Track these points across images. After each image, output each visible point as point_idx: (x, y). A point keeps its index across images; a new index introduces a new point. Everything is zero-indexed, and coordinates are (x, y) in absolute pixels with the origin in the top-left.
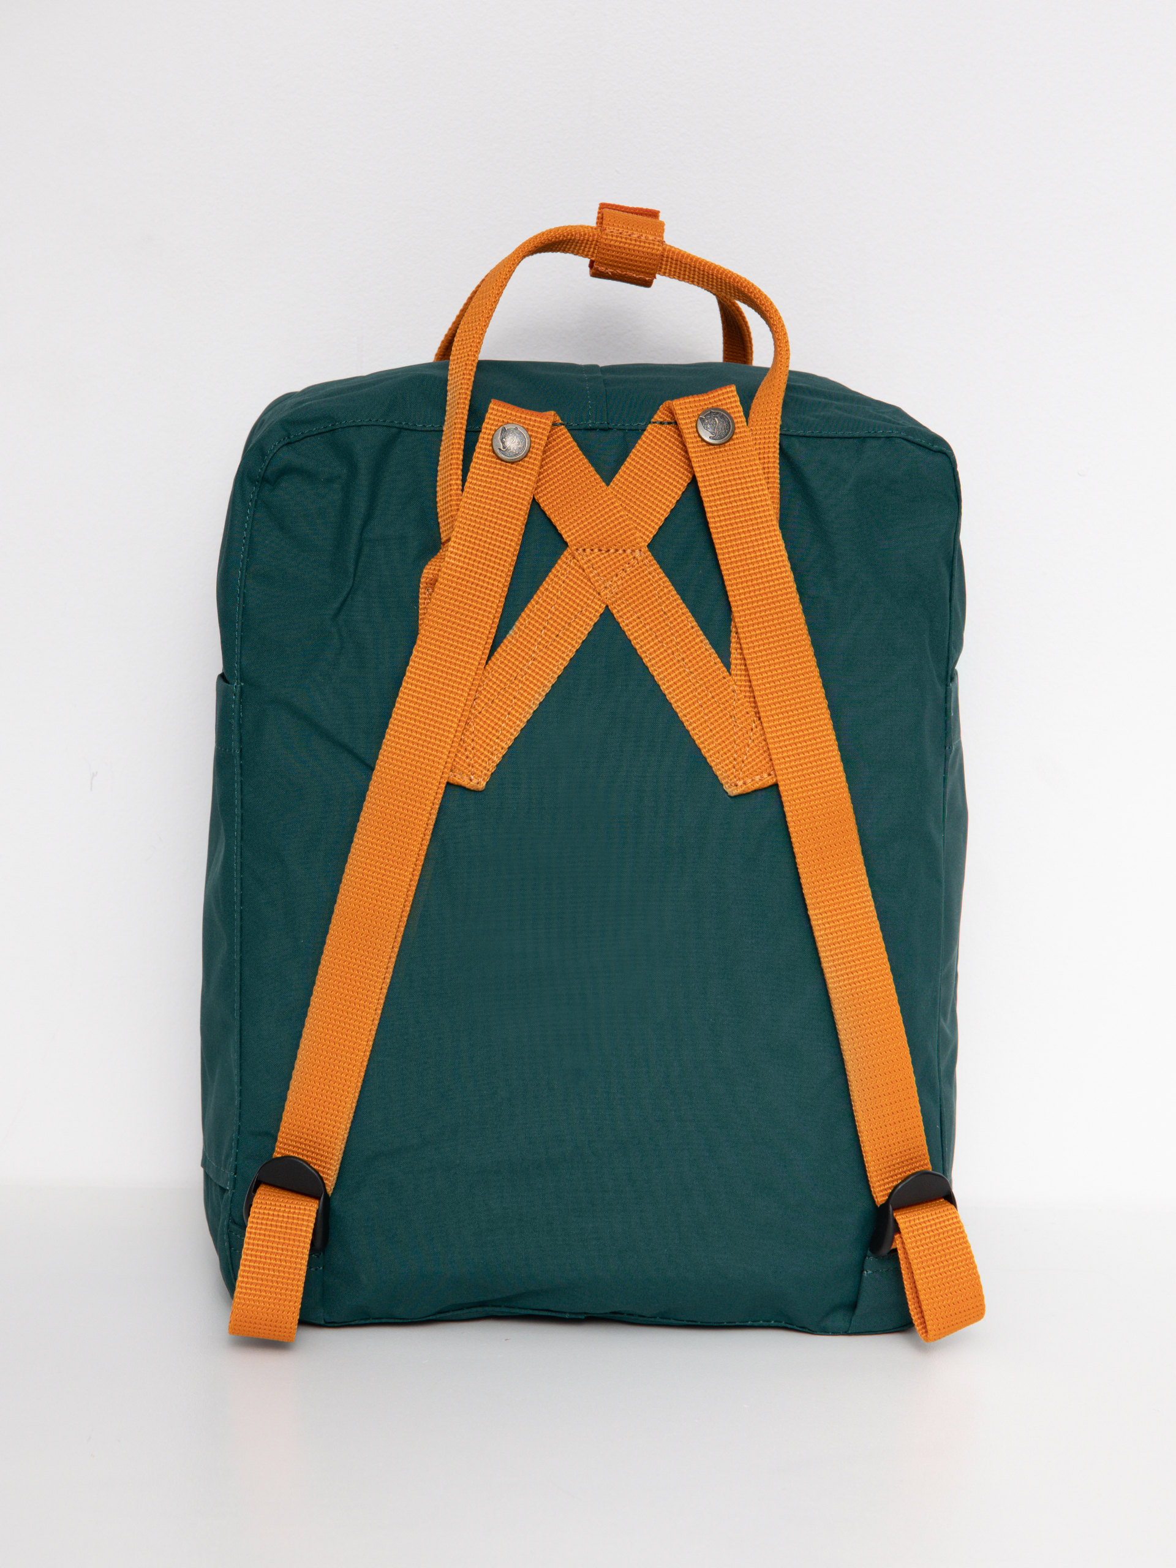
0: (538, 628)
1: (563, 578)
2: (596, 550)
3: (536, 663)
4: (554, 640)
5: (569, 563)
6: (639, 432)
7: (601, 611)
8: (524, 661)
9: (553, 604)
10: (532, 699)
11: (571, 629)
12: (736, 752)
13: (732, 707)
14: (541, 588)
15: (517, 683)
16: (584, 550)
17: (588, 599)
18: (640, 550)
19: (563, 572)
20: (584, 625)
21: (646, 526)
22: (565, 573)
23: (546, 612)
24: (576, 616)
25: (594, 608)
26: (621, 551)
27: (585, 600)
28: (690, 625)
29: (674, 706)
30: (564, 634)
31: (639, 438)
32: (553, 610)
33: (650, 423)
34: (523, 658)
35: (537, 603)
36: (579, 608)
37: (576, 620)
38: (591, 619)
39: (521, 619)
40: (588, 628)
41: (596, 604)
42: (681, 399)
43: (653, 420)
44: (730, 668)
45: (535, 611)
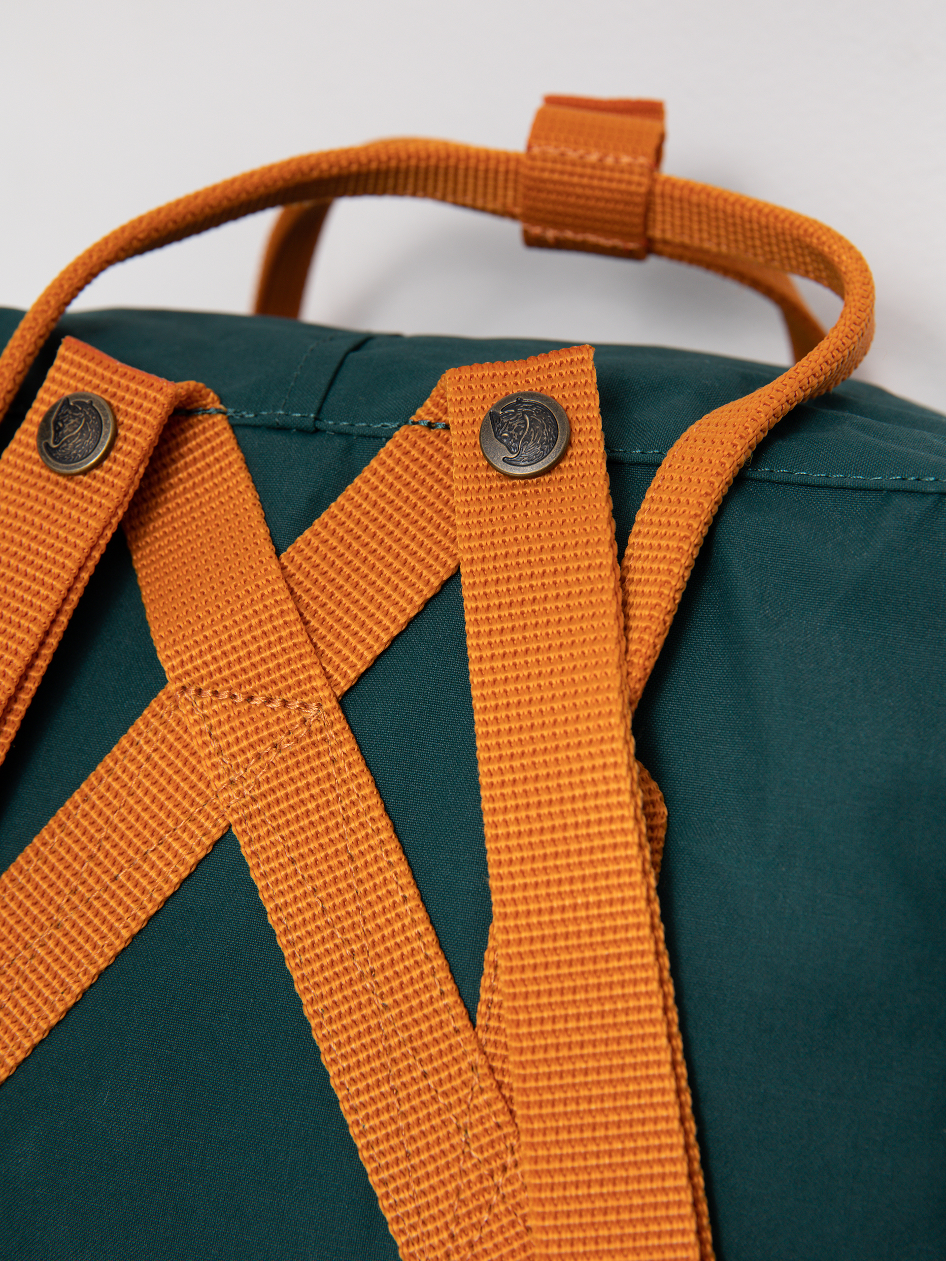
0: (76, 857)
1: (147, 749)
2: (225, 695)
3: (58, 934)
4: (106, 888)
5: (165, 716)
6: (379, 439)
7: (216, 834)
8: (35, 928)
9: (118, 805)
10: (35, 1016)
11: (146, 867)
12: (457, 1220)
13: (464, 1107)
14: (100, 769)
15: (12, 975)
16: (199, 691)
17: (193, 803)
18: (319, 705)
19: (150, 735)
20: (175, 862)
21: (346, 652)
22: (154, 739)
23: (100, 821)
24: (161, 841)
25: (201, 826)
26: (276, 704)
27: (186, 804)
28: (401, 894)
29: (334, 1082)
30: (129, 877)
31: (374, 453)
32: (115, 819)
33: (406, 423)
34: (34, 920)
35: (86, 799)
36: (170, 823)
37: (160, 848)
38: (191, 852)
39: (45, 833)
40: (182, 869)
41: (208, 817)
42: (463, 368)
43: (413, 418)
44: (475, 1010)
45: (78, 817)
